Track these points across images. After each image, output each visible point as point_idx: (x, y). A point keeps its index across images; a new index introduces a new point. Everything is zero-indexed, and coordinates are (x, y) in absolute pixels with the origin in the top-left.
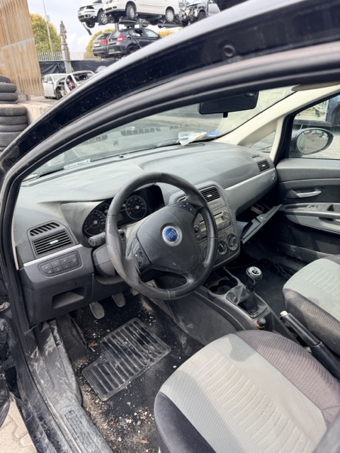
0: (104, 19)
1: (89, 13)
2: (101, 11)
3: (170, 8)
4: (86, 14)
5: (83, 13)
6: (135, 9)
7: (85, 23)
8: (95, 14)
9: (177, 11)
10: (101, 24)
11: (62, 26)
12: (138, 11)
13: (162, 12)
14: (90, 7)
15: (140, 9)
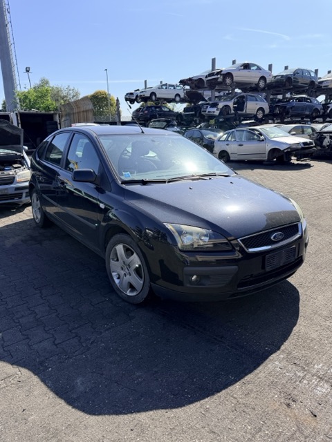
0: (140, 100)
2: (137, 96)
3: (178, 95)
5: (127, 97)
6: (156, 96)
7: (128, 102)
8: (134, 98)
9: (182, 96)
10: (138, 102)
11: (118, 100)
12: (157, 96)
13: (172, 96)
14: (132, 94)
15: (158, 96)
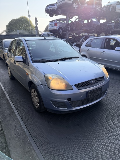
1: (52, 8)
4: (51, 8)
